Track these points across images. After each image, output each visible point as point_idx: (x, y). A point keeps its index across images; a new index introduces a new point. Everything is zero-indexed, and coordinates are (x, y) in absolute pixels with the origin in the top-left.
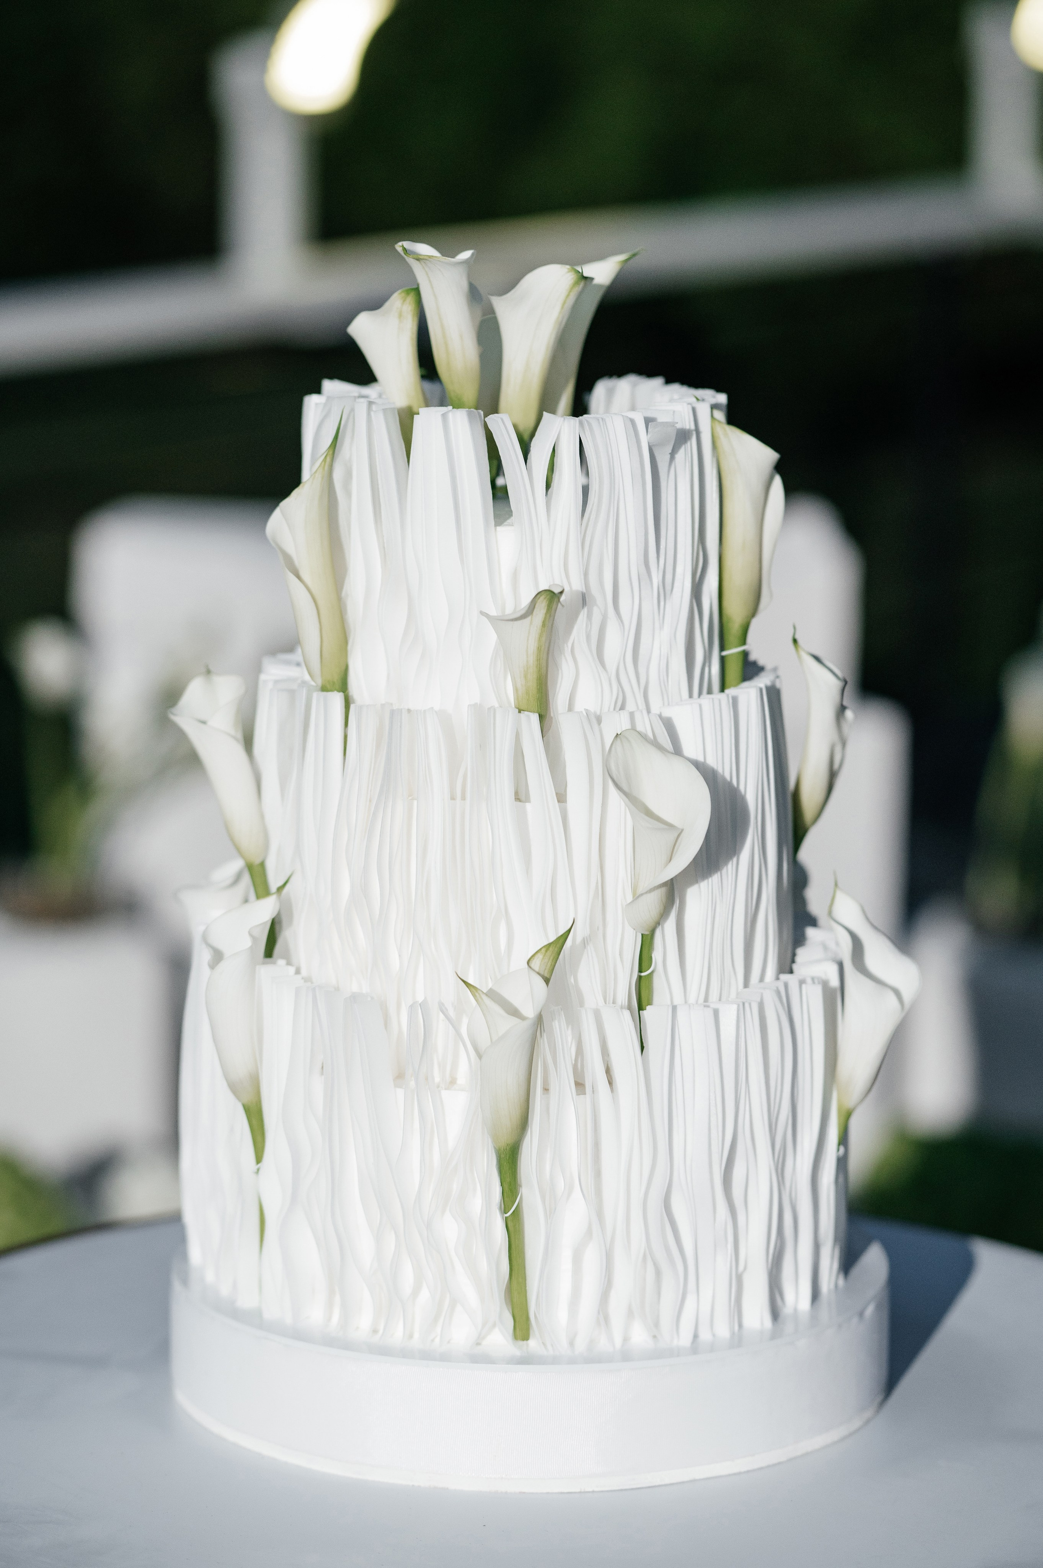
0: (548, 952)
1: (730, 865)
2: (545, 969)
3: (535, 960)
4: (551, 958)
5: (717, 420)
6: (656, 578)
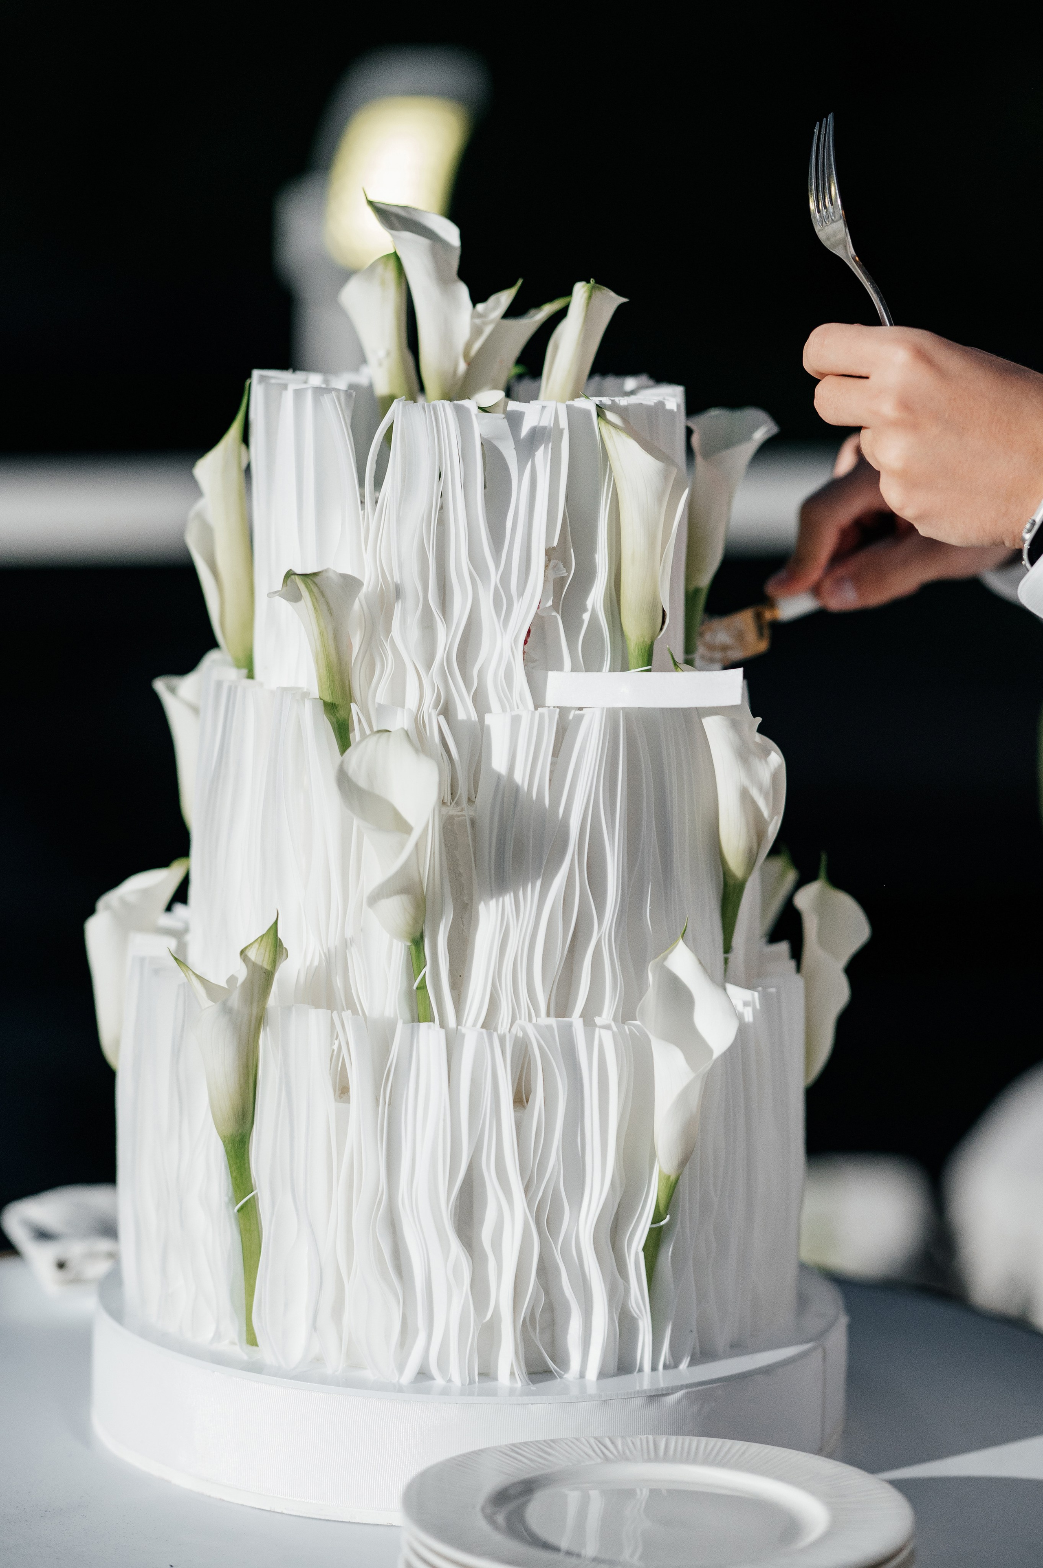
0: (262, 942)
1: (530, 887)
2: (263, 960)
3: (252, 949)
4: (268, 949)
5: (608, 422)
6: (495, 577)
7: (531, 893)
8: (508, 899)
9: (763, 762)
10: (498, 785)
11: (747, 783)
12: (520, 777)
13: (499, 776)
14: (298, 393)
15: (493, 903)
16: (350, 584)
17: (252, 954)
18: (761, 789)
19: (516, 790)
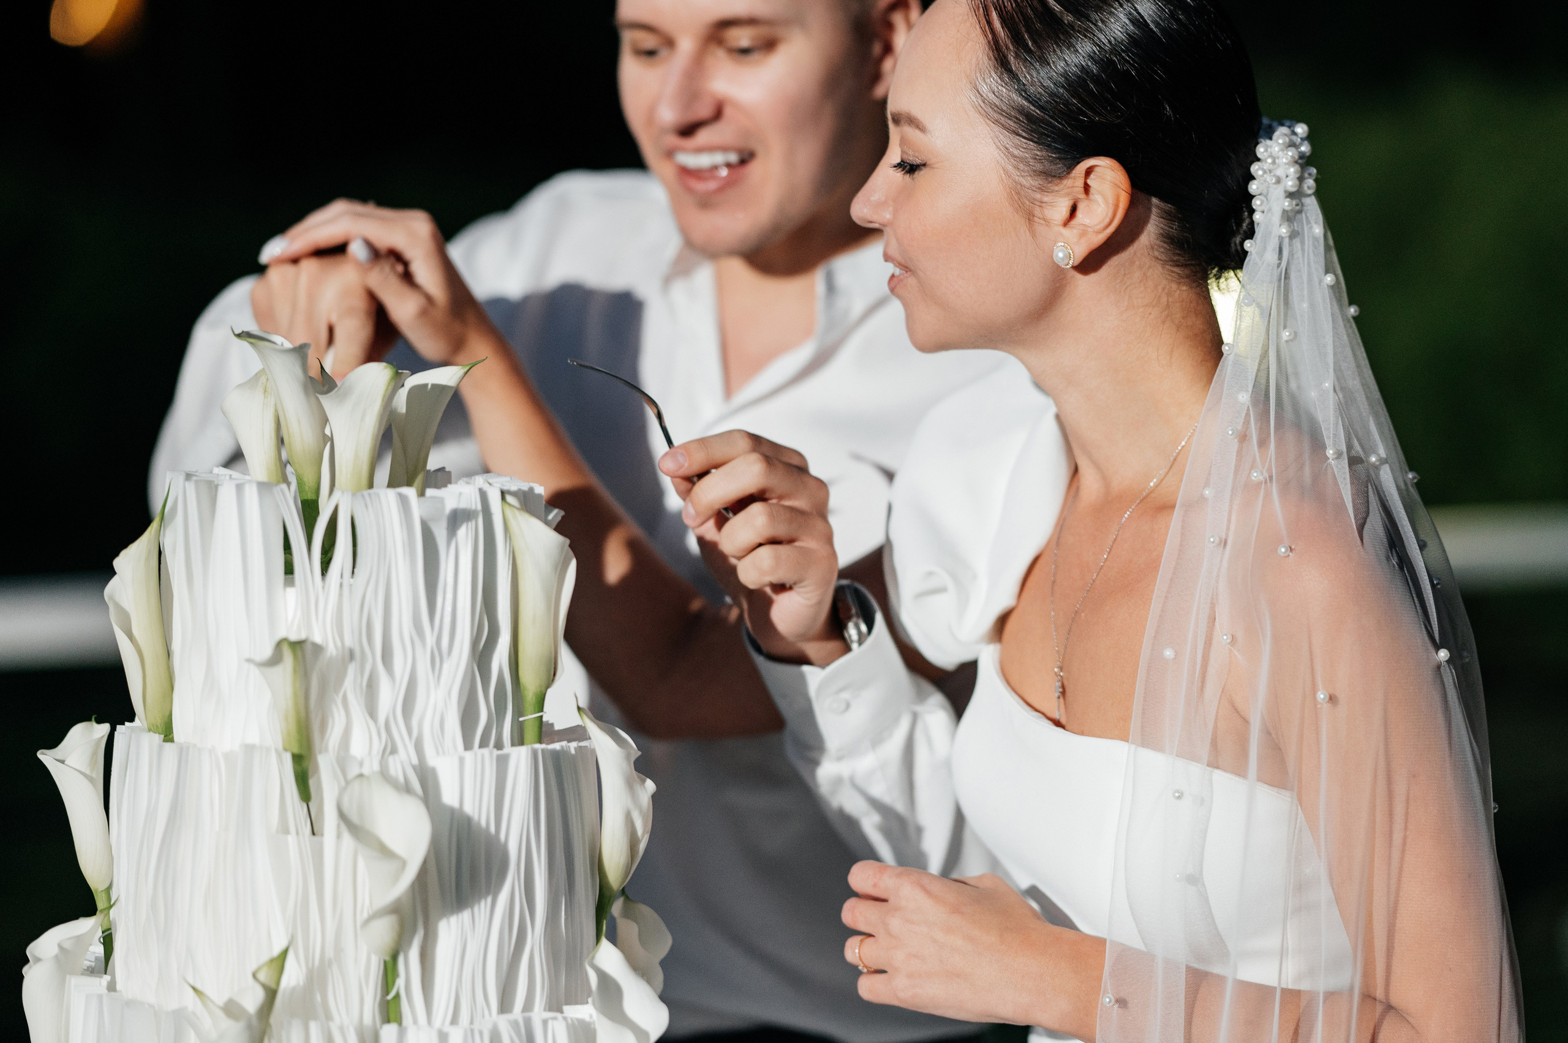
0: (272, 965)
1: (483, 903)
2: (270, 981)
3: (261, 972)
4: (276, 970)
5: (509, 504)
6: (430, 640)
7: (482, 907)
8: (466, 914)
9: (642, 787)
10: (452, 819)
11: (632, 807)
12: (469, 809)
13: (452, 810)
14: (239, 488)
15: (453, 919)
16: (318, 649)
17: (262, 976)
18: (641, 811)
19: (468, 820)
